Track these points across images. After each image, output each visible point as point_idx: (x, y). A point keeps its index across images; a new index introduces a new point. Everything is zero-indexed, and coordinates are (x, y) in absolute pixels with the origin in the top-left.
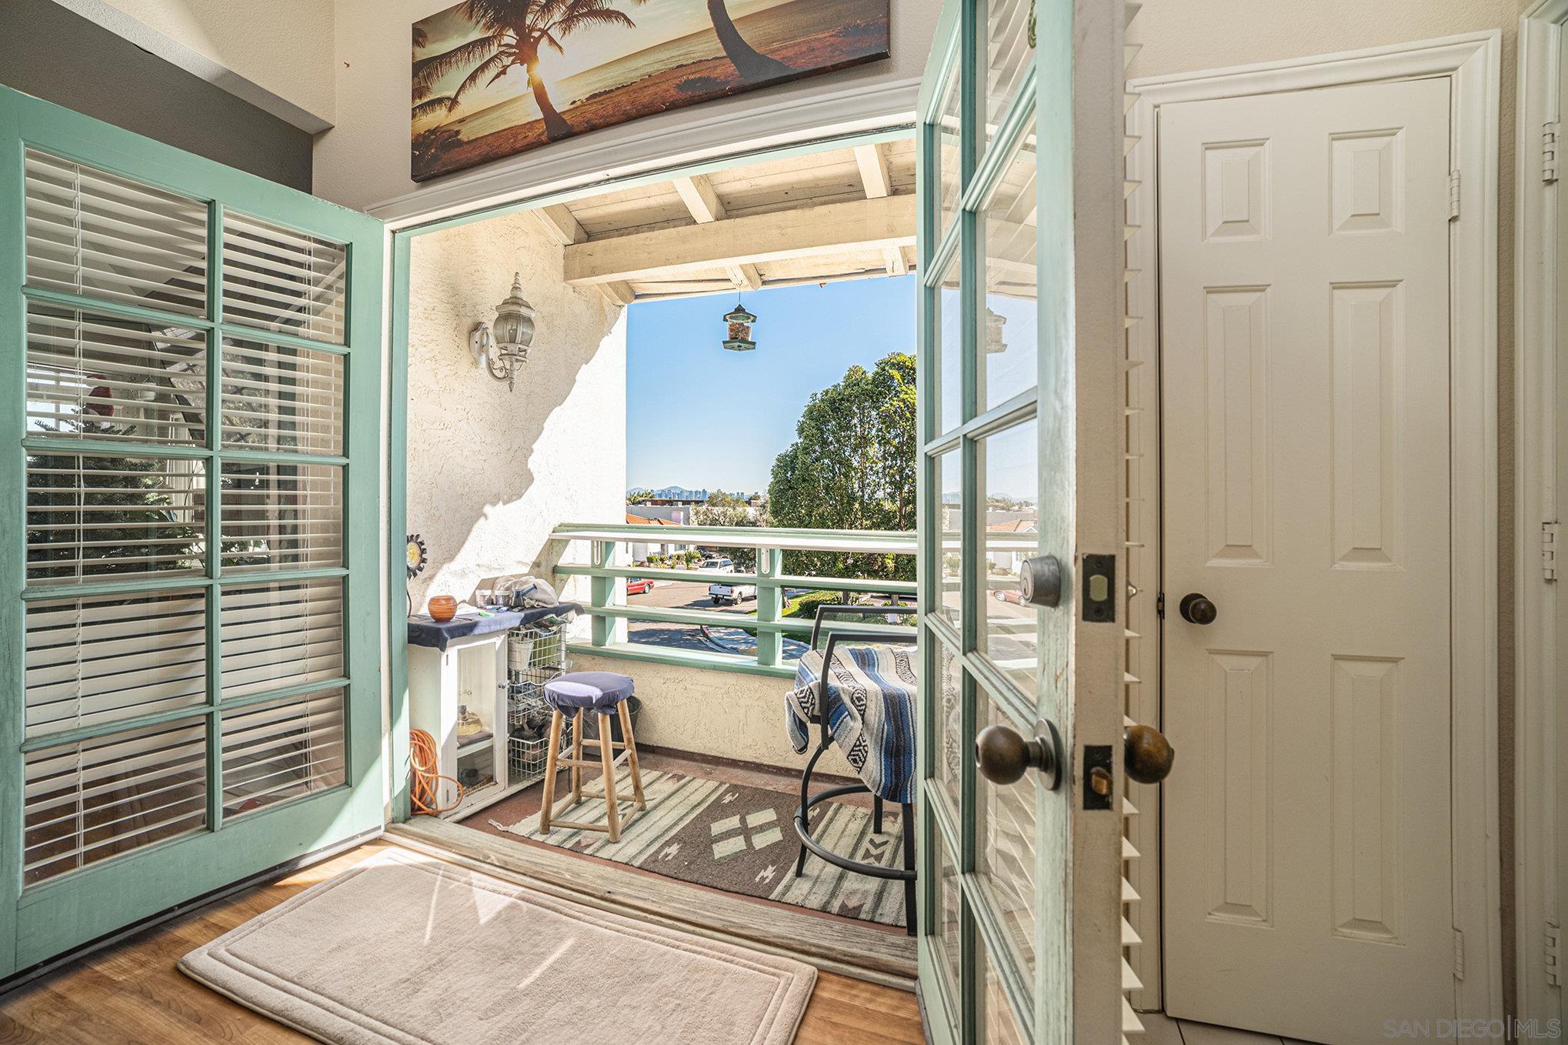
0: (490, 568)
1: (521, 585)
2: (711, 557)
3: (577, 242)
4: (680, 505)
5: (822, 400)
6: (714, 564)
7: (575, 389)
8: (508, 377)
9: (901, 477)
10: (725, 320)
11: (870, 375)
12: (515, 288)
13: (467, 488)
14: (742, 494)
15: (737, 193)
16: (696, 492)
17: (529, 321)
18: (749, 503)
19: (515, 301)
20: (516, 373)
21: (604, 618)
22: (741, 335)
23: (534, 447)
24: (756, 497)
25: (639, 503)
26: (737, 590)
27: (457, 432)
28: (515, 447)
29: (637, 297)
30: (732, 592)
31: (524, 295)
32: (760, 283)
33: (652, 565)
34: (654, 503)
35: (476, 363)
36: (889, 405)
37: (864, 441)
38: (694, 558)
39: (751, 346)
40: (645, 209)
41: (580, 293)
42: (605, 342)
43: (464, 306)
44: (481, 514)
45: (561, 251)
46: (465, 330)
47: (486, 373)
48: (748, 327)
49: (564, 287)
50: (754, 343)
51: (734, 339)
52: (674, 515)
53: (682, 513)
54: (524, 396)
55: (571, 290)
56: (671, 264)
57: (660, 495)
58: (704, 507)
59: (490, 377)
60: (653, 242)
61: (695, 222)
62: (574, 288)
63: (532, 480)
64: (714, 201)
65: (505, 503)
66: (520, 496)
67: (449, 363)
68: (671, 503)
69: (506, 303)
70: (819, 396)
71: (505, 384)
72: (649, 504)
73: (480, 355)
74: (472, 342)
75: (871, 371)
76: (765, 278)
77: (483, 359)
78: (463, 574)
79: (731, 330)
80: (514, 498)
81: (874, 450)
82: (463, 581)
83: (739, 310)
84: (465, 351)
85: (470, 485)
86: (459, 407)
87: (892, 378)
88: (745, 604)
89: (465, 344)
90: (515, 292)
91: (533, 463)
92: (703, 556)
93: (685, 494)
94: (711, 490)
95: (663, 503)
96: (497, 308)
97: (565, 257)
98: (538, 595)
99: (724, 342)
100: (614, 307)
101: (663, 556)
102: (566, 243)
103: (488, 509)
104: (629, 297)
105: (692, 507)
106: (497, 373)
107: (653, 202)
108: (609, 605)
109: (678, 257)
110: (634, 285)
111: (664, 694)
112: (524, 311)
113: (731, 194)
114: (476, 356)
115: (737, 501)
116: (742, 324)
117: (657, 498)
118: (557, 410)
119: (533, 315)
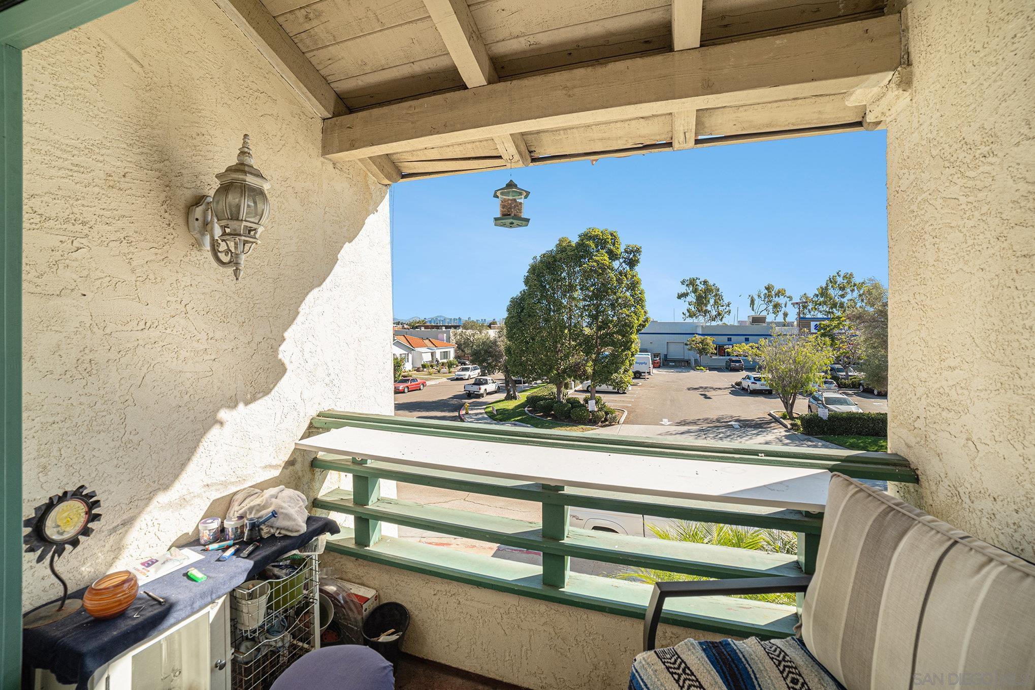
0: (225, 484)
1: (258, 511)
2: (465, 364)
3: (336, 115)
4: (444, 329)
5: (541, 261)
6: (467, 369)
7: (337, 269)
8: (234, 262)
9: (597, 311)
10: (496, 196)
11: (573, 244)
12: (242, 153)
13: (186, 397)
14: (485, 320)
15: (512, 55)
16: (454, 319)
17: (258, 194)
18: (490, 327)
19: (241, 168)
20: (243, 257)
21: (367, 520)
22: (513, 212)
23: (286, 335)
24: (494, 323)
25: (417, 327)
26: (483, 387)
27: (169, 331)
28: (258, 338)
29: (404, 177)
30: (480, 389)
31: (253, 162)
32: (529, 160)
33: (425, 369)
34: (426, 327)
35: (198, 244)
36: (587, 264)
37: (571, 288)
38: (453, 364)
39: (524, 223)
40: (408, 78)
41: (341, 170)
42: (371, 220)
43: (180, 174)
44: (213, 421)
45: (319, 125)
46: (181, 205)
47: (209, 255)
48: (521, 203)
49: (323, 163)
50: (527, 220)
51: (505, 215)
52: (440, 336)
53: (445, 335)
54: (270, 280)
55: (331, 166)
56: (438, 133)
57: (430, 322)
58: (460, 330)
59: (215, 264)
60: (417, 110)
61: (465, 87)
62: (334, 164)
63: (285, 370)
64: (487, 63)
65: (247, 403)
66: (267, 392)
67: (155, 245)
68: (438, 327)
69: (230, 170)
70: (539, 258)
71: (230, 270)
72: (423, 329)
73: (203, 235)
74: (192, 219)
75: (575, 240)
76: (536, 155)
77: (207, 239)
78: (183, 502)
79: (503, 207)
80: (259, 396)
81: (578, 294)
82: (182, 511)
83: (511, 185)
84: (181, 230)
85: (191, 391)
86: (173, 299)
87: (589, 246)
88: (489, 396)
89: (181, 221)
90: (242, 158)
91: (286, 352)
92: (459, 363)
93: (447, 321)
94: (465, 318)
95: (433, 327)
96: (218, 176)
97: (323, 131)
98: (280, 522)
99: (496, 219)
100: (380, 186)
101: (432, 364)
102: (323, 116)
103: (223, 414)
104: (395, 176)
105: (452, 330)
106: (222, 256)
107: (417, 68)
108: (372, 504)
109: (445, 126)
110: (400, 164)
111: (434, 606)
112: (250, 180)
113: (506, 56)
114: (198, 236)
115: (482, 326)
116: (515, 200)
117: (428, 324)
118: (316, 290)
119: (266, 187)
